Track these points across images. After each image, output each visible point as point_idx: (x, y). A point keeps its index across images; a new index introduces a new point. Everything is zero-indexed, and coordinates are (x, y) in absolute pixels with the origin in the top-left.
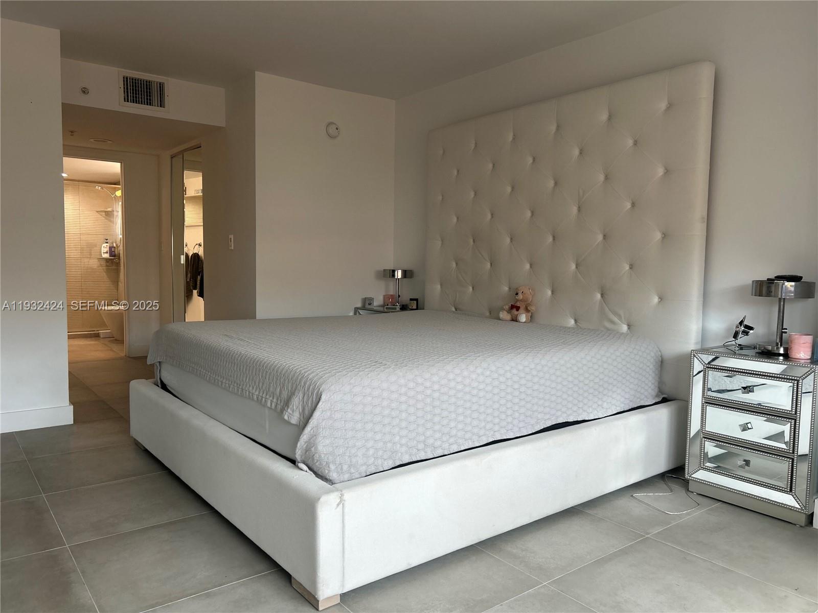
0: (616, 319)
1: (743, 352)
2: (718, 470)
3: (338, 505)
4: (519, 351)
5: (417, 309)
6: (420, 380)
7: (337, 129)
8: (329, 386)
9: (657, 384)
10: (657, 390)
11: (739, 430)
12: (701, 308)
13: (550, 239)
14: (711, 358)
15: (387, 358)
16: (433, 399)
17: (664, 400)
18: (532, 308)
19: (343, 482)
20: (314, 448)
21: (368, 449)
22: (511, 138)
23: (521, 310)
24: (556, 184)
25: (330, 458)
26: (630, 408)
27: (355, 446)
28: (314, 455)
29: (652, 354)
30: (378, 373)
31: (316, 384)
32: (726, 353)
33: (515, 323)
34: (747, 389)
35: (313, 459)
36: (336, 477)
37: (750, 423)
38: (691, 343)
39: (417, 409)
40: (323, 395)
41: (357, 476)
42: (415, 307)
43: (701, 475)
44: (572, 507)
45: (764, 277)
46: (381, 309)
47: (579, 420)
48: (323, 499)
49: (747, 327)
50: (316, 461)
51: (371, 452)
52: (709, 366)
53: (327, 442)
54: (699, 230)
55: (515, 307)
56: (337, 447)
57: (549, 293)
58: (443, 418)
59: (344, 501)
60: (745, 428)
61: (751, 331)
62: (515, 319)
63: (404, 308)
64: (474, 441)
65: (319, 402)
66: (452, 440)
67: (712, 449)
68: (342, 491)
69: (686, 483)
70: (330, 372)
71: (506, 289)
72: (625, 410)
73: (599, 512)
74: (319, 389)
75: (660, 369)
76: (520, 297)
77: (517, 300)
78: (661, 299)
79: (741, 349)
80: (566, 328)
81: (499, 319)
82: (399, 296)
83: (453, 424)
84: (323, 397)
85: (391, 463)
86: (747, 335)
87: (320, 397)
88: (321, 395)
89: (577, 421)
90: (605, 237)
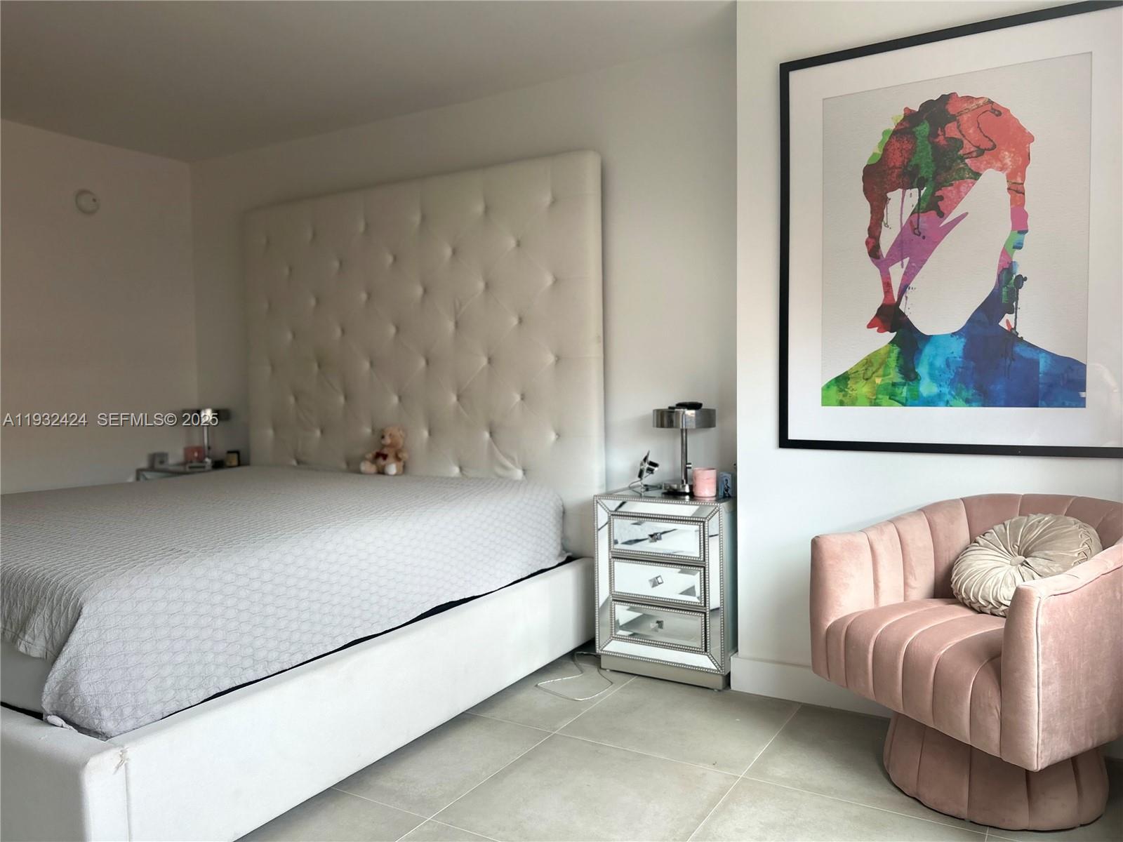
0: (508, 463)
1: (650, 493)
2: (635, 637)
3: (118, 767)
4: (385, 514)
5: (239, 464)
6: (241, 570)
7: (94, 200)
8: (94, 593)
9: (559, 541)
10: (559, 548)
11: (649, 585)
12: (603, 444)
13: (422, 363)
14: (618, 503)
15: (189, 543)
16: (263, 594)
17: (569, 560)
18: (404, 455)
19: (125, 732)
20: (72, 689)
21: (164, 679)
22: (361, 227)
23: (391, 459)
24: (425, 291)
25: (102, 701)
26: (530, 574)
27: (142, 677)
28: (74, 699)
29: (552, 504)
30: (176, 565)
31: (72, 592)
32: (632, 497)
33: (381, 477)
34: (654, 537)
35: (73, 707)
36: (112, 727)
37: (660, 576)
38: (595, 488)
39: (240, 611)
40: (84, 609)
41: (149, 721)
42: (235, 462)
43: (614, 647)
44: (463, 713)
45: (664, 406)
46: (181, 469)
47: (466, 597)
48: (93, 762)
49: (652, 464)
50: (77, 709)
51: (169, 682)
52: (616, 514)
53: (96, 677)
54: (595, 351)
55: (381, 455)
56: (112, 682)
57: (426, 434)
58: (279, 618)
59: (127, 759)
60: (655, 583)
61: (656, 469)
62: (381, 472)
63: (218, 465)
64: (326, 646)
65: (78, 619)
66: (293, 648)
67: (624, 614)
68: (123, 747)
69: (597, 660)
70: (94, 573)
71: (368, 431)
72: (524, 577)
73: (496, 714)
74: (78, 599)
75: (561, 521)
76: (388, 441)
77: (384, 446)
78: (558, 435)
79: (647, 490)
80: (448, 478)
81: (359, 472)
82: (209, 448)
83: (294, 626)
84: (85, 611)
85: (202, 693)
86: (652, 473)
87: (80, 611)
88: (82, 608)
89: (465, 599)
90: (490, 361)
